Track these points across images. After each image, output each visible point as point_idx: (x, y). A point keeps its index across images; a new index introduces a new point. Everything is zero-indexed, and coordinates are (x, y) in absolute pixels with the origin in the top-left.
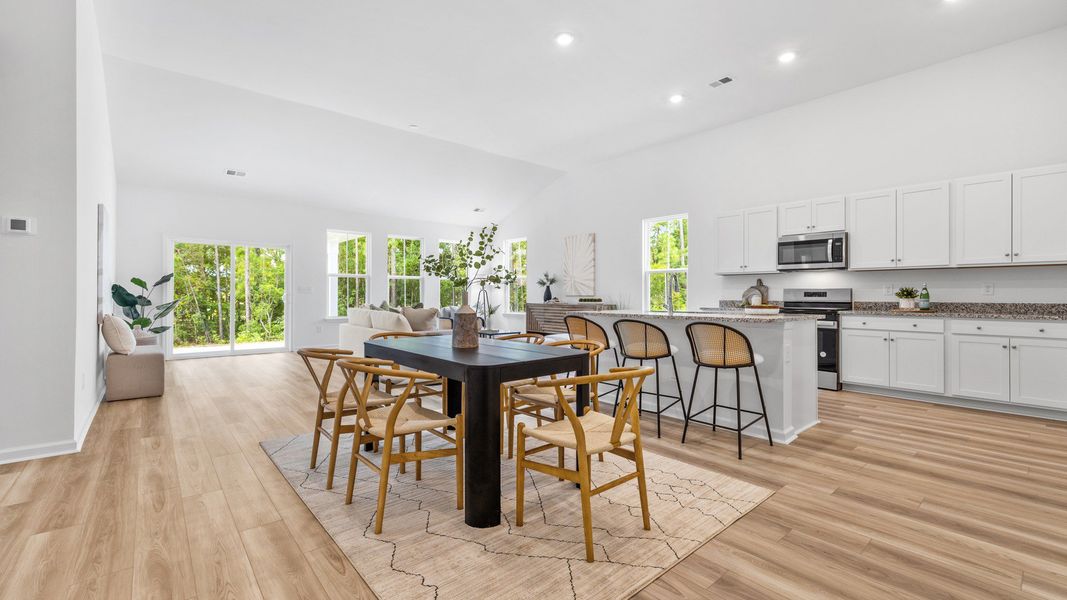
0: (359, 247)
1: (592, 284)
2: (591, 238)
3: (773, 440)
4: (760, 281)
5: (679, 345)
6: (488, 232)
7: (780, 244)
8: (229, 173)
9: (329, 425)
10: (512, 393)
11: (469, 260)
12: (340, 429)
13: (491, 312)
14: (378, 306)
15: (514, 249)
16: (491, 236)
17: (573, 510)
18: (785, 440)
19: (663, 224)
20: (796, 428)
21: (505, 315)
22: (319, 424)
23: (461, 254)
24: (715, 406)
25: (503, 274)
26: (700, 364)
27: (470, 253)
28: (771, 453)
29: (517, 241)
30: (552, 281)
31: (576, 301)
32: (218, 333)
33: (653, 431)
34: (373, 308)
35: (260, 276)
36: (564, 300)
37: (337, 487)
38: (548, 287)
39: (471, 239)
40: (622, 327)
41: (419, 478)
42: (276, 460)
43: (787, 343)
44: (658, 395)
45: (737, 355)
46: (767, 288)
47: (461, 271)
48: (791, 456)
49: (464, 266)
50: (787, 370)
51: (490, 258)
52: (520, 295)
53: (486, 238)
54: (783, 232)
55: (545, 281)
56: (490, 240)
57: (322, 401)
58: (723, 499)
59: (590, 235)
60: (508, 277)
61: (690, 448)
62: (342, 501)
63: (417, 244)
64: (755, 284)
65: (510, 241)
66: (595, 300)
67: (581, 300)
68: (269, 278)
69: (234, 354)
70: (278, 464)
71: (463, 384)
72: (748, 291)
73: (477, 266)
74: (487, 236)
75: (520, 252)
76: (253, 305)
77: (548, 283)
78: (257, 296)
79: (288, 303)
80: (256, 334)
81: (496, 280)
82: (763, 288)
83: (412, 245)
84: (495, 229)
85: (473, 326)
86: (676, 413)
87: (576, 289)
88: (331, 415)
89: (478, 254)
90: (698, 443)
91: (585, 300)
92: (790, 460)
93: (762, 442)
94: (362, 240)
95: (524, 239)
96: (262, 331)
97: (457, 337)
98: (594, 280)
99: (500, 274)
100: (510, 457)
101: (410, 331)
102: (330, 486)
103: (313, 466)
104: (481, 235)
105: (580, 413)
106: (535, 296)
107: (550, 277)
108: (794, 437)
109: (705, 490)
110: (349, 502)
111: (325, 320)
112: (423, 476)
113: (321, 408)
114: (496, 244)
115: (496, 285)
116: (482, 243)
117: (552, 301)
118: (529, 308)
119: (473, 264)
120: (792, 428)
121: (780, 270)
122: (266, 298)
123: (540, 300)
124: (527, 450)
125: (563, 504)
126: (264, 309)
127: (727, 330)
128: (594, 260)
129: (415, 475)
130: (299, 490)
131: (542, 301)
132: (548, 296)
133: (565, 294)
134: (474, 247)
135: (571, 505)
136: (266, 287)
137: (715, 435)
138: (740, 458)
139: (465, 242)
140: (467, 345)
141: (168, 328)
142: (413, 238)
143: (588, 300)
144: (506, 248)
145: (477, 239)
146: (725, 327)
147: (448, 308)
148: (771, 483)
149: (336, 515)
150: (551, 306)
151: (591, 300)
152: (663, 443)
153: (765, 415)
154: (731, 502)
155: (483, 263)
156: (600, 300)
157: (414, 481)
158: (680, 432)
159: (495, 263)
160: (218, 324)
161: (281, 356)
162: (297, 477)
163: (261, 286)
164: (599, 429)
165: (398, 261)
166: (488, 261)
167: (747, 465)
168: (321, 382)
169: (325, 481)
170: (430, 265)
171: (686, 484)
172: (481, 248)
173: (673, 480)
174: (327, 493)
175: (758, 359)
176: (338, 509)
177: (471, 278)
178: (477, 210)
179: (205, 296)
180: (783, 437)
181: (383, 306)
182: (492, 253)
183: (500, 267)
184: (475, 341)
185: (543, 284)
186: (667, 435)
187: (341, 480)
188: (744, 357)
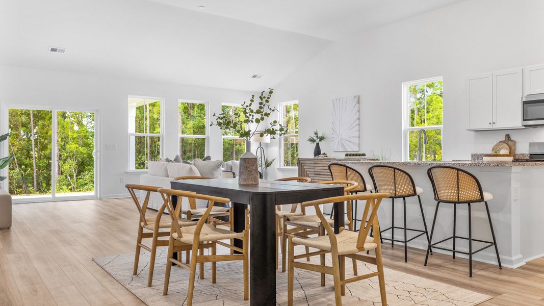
0: (150, 111)
1: (357, 141)
2: (356, 100)
3: (502, 265)
4: (508, 136)
5: (423, 187)
6: (266, 95)
7: (525, 103)
8: (53, 50)
9: (148, 242)
10: (285, 221)
11: (251, 117)
12: (157, 244)
13: (268, 165)
14: (173, 160)
15: (288, 112)
16: (268, 98)
17: (330, 303)
18: (512, 265)
19: (430, 86)
20: (524, 257)
21: (280, 169)
22: (139, 241)
23: (245, 112)
24: (454, 237)
25: (277, 127)
26: (439, 201)
27: (252, 111)
28: (500, 274)
29: (291, 103)
30: (322, 139)
31: (342, 156)
32: (33, 186)
33: (401, 258)
34: (168, 161)
35: (67, 138)
36: (331, 155)
37: (155, 286)
38: (318, 144)
39: (252, 101)
40: (376, 172)
41: (214, 282)
42: (108, 269)
43: (514, 185)
44: (405, 229)
45: (470, 193)
46: (515, 142)
47: (244, 125)
48: (515, 276)
49: (247, 121)
50: (515, 207)
51: (267, 115)
52: (293, 153)
53: (264, 100)
54: (528, 92)
55: (315, 138)
56: (267, 101)
57: (142, 224)
58: (448, 300)
59: (355, 97)
60: (281, 130)
61: (430, 269)
62: (160, 293)
63: (202, 107)
64: (503, 139)
65: (284, 104)
66: (360, 155)
67: (347, 155)
68: (74, 139)
69: (55, 200)
70: (110, 272)
71: (249, 206)
72: (497, 145)
73: (258, 121)
74: (265, 98)
75: (293, 114)
76: (62, 162)
77: (317, 141)
78: (65, 154)
79: (97, 158)
80: (65, 187)
81: (272, 132)
82: (510, 143)
83: (196, 108)
84: (271, 92)
85: (254, 168)
86: (421, 244)
87: (343, 146)
88: (150, 235)
89: (258, 112)
90: (439, 266)
91: (350, 155)
92: (513, 279)
93: (493, 266)
94: (153, 105)
95: (297, 102)
96: (69, 185)
97: (243, 176)
98: (359, 137)
99: (275, 128)
100: (284, 271)
101: (199, 175)
102: (150, 285)
103: (135, 273)
104: (260, 97)
105: (337, 232)
106: (306, 152)
107: (320, 135)
108: (523, 263)
109: (435, 294)
110: (166, 293)
111: (127, 172)
112: (217, 281)
113: (141, 228)
114: (272, 104)
115: (272, 136)
116: (261, 104)
117: (321, 157)
118: (301, 163)
119: (254, 120)
120: (520, 256)
121: (525, 126)
122: (72, 156)
123: (311, 155)
124: (295, 255)
125: (324, 299)
126: (70, 166)
127: (460, 172)
128: (359, 119)
129: (211, 280)
130: (127, 286)
131: (312, 156)
132: (317, 152)
133: (333, 150)
134: (255, 107)
135: (330, 300)
136: (72, 146)
137: (454, 261)
138: (471, 276)
139: (248, 103)
140: (250, 182)
141: (5, 178)
142: (197, 102)
143: (353, 155)
144: (281, 109)
145: (257, 101)
146: (458, 170)
147: (230, 162)
148: (492, 292)
149: (158, 301)
150: (321, 160)
151: (356, 155)
152: (409, 265)
153: (495, 243)
154: (454, 302)
155: (262, 119)
156: (364, 155)
157: (211, 284)
158: (423, 259)
159: (270, 119)
160: (33, 178)
161: (92, 202)
162: (125, 280)
163: (68, 146)
164: (349, 240)
165: (183, 123)
166: (265, 117)
167: (475, 281)
168: (141, 205)
169: (147, 282)
170: (221, 121)
171: (423, 291)
172: (261, 108)
173: (412, 288)
174: (149, 289)
175: (487, 196)
176: (159, 298)
177: (253, 131)
178: (254, 77)
179: (22, 154)
180: (511, 262)
181: (176, 160)
182: (269, 111)
183: (275, 122)
184: (256, 180)
185: (312, 140)
186: (412, 260)
187: (159, 281)
188: (475, 195)
